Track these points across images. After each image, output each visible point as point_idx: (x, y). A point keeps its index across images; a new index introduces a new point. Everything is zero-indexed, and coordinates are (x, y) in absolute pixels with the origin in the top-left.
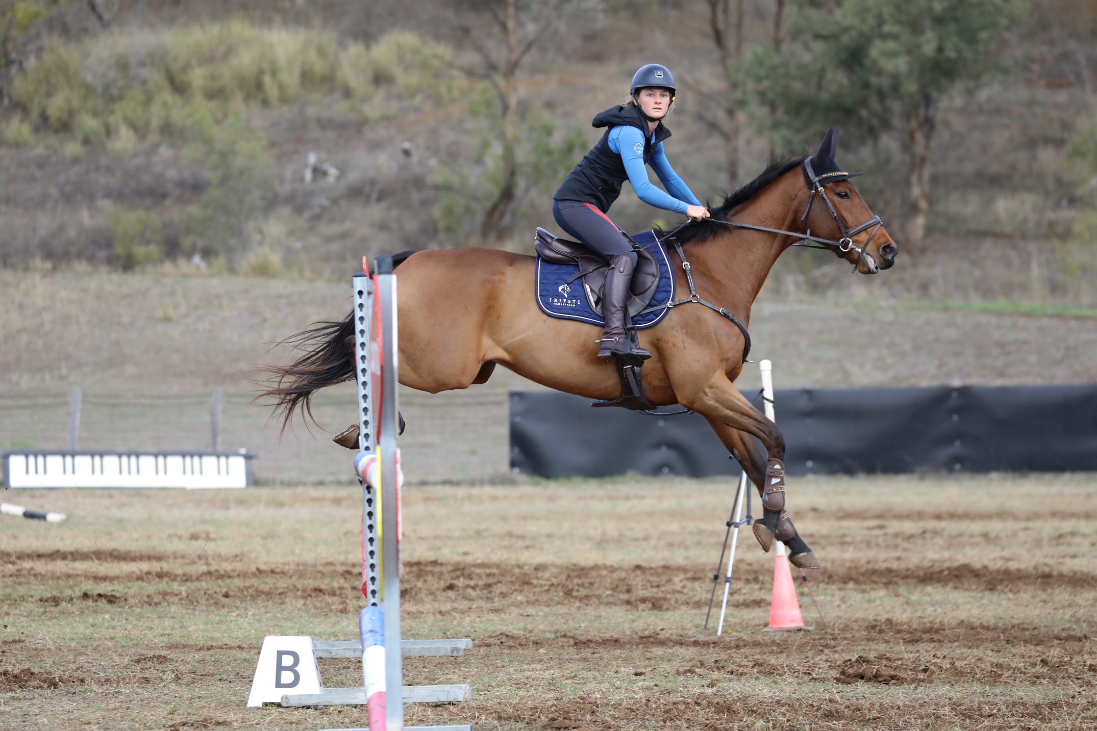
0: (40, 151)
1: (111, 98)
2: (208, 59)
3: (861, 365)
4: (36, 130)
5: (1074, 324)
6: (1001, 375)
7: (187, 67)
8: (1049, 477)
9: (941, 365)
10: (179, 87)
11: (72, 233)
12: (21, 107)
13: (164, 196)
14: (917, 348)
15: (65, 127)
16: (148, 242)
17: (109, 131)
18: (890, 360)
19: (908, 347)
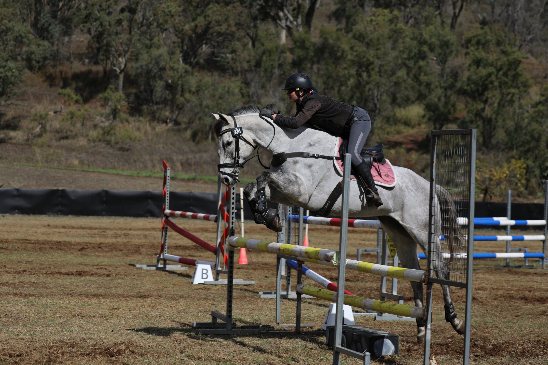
3: (13, 182)
5: (73, 172)
6: (55, 186)
8: (86, 217)
9: (37, 183)
14: (29, 177)
18: (22, 180)
19: (26, 177)
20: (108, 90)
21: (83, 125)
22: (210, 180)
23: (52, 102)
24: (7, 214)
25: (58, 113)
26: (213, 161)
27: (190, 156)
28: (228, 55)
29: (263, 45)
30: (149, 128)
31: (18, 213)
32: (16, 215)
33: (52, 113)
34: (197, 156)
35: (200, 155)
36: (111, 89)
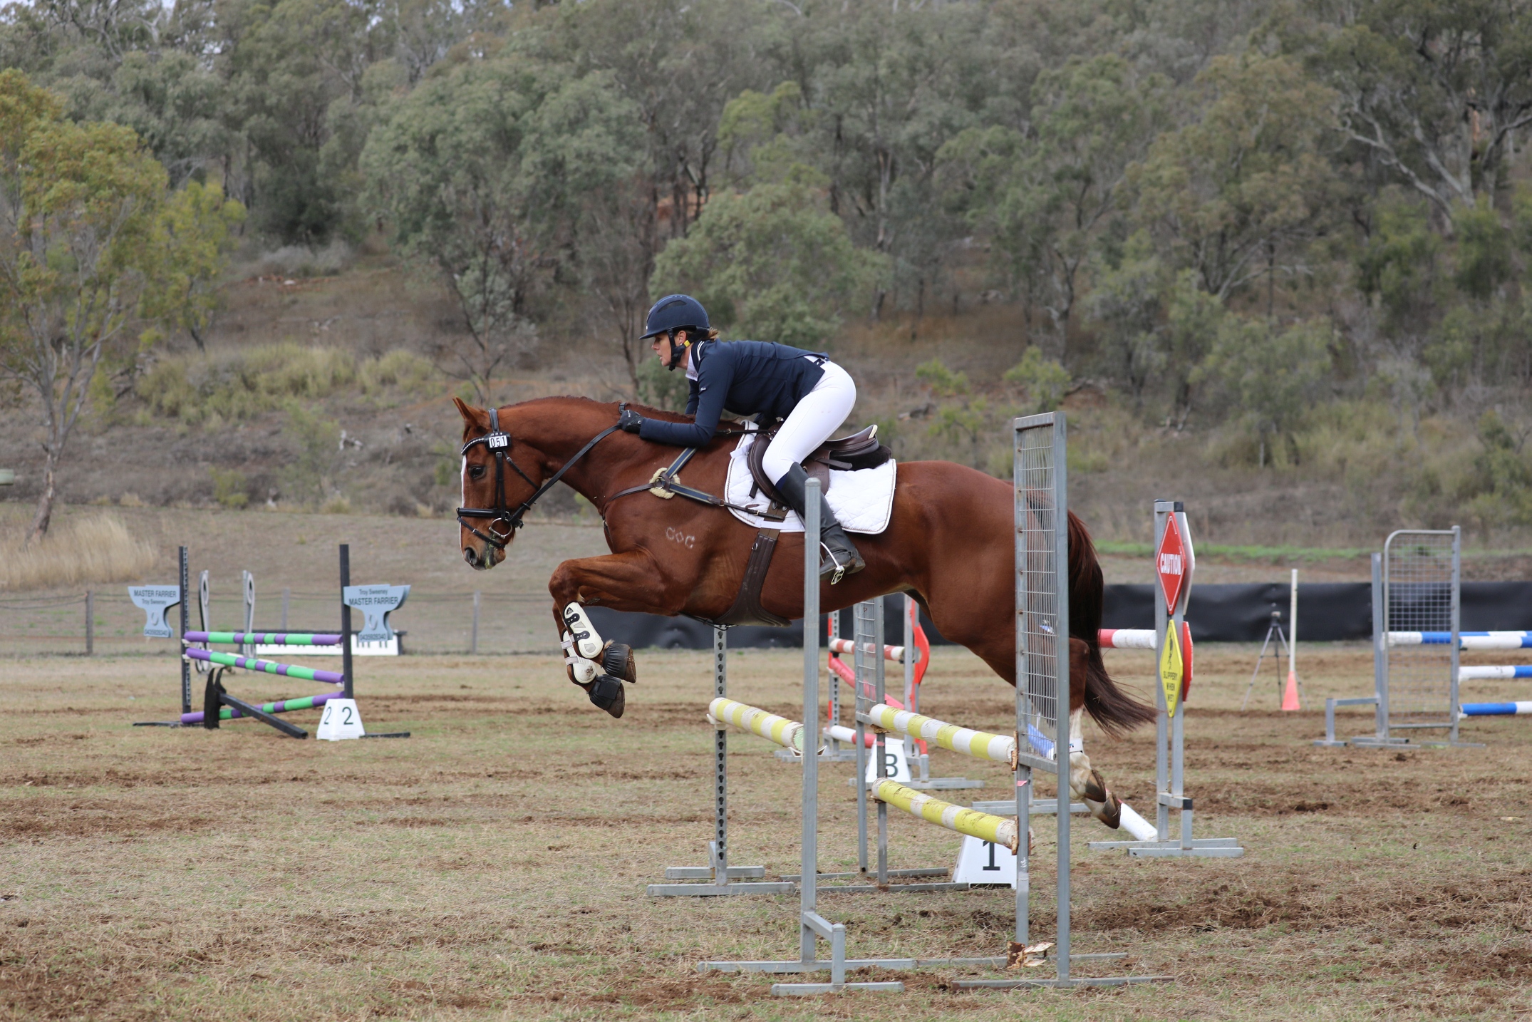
0: (157, 429)
1: (205, 393)
2: (269, 367)
4: (155, 415)
7: (255, 374)
10: (250, 386)
11: (184, 485)
12: (145, 400)
13: (244, 460)
15: (174, 412)
16: (238, 491)
17: (204, 416)
20: (1026, 360)
21: (974, 440)
22: (1238, 555)
23: (908, 391)
24: (752, 649)
25: (921, 416)
26: (1267, 510)
27: (1216, 502)
28: (1298, 268)
29: (1385, 238)
30: (1124, 443)
31: (776, 646)
32: (773, 649)
33: (906, 416)
34: (1231, 500)
35: (1238, 498)
36: (1033, 357)
